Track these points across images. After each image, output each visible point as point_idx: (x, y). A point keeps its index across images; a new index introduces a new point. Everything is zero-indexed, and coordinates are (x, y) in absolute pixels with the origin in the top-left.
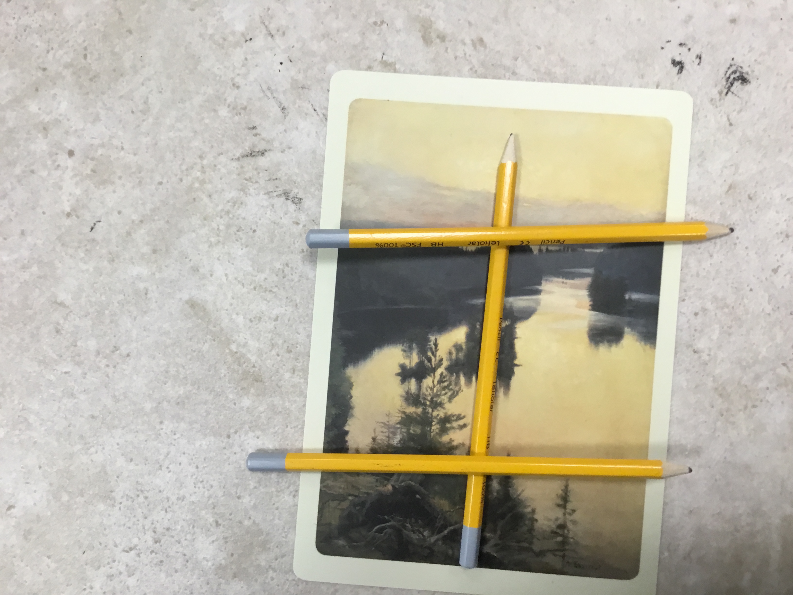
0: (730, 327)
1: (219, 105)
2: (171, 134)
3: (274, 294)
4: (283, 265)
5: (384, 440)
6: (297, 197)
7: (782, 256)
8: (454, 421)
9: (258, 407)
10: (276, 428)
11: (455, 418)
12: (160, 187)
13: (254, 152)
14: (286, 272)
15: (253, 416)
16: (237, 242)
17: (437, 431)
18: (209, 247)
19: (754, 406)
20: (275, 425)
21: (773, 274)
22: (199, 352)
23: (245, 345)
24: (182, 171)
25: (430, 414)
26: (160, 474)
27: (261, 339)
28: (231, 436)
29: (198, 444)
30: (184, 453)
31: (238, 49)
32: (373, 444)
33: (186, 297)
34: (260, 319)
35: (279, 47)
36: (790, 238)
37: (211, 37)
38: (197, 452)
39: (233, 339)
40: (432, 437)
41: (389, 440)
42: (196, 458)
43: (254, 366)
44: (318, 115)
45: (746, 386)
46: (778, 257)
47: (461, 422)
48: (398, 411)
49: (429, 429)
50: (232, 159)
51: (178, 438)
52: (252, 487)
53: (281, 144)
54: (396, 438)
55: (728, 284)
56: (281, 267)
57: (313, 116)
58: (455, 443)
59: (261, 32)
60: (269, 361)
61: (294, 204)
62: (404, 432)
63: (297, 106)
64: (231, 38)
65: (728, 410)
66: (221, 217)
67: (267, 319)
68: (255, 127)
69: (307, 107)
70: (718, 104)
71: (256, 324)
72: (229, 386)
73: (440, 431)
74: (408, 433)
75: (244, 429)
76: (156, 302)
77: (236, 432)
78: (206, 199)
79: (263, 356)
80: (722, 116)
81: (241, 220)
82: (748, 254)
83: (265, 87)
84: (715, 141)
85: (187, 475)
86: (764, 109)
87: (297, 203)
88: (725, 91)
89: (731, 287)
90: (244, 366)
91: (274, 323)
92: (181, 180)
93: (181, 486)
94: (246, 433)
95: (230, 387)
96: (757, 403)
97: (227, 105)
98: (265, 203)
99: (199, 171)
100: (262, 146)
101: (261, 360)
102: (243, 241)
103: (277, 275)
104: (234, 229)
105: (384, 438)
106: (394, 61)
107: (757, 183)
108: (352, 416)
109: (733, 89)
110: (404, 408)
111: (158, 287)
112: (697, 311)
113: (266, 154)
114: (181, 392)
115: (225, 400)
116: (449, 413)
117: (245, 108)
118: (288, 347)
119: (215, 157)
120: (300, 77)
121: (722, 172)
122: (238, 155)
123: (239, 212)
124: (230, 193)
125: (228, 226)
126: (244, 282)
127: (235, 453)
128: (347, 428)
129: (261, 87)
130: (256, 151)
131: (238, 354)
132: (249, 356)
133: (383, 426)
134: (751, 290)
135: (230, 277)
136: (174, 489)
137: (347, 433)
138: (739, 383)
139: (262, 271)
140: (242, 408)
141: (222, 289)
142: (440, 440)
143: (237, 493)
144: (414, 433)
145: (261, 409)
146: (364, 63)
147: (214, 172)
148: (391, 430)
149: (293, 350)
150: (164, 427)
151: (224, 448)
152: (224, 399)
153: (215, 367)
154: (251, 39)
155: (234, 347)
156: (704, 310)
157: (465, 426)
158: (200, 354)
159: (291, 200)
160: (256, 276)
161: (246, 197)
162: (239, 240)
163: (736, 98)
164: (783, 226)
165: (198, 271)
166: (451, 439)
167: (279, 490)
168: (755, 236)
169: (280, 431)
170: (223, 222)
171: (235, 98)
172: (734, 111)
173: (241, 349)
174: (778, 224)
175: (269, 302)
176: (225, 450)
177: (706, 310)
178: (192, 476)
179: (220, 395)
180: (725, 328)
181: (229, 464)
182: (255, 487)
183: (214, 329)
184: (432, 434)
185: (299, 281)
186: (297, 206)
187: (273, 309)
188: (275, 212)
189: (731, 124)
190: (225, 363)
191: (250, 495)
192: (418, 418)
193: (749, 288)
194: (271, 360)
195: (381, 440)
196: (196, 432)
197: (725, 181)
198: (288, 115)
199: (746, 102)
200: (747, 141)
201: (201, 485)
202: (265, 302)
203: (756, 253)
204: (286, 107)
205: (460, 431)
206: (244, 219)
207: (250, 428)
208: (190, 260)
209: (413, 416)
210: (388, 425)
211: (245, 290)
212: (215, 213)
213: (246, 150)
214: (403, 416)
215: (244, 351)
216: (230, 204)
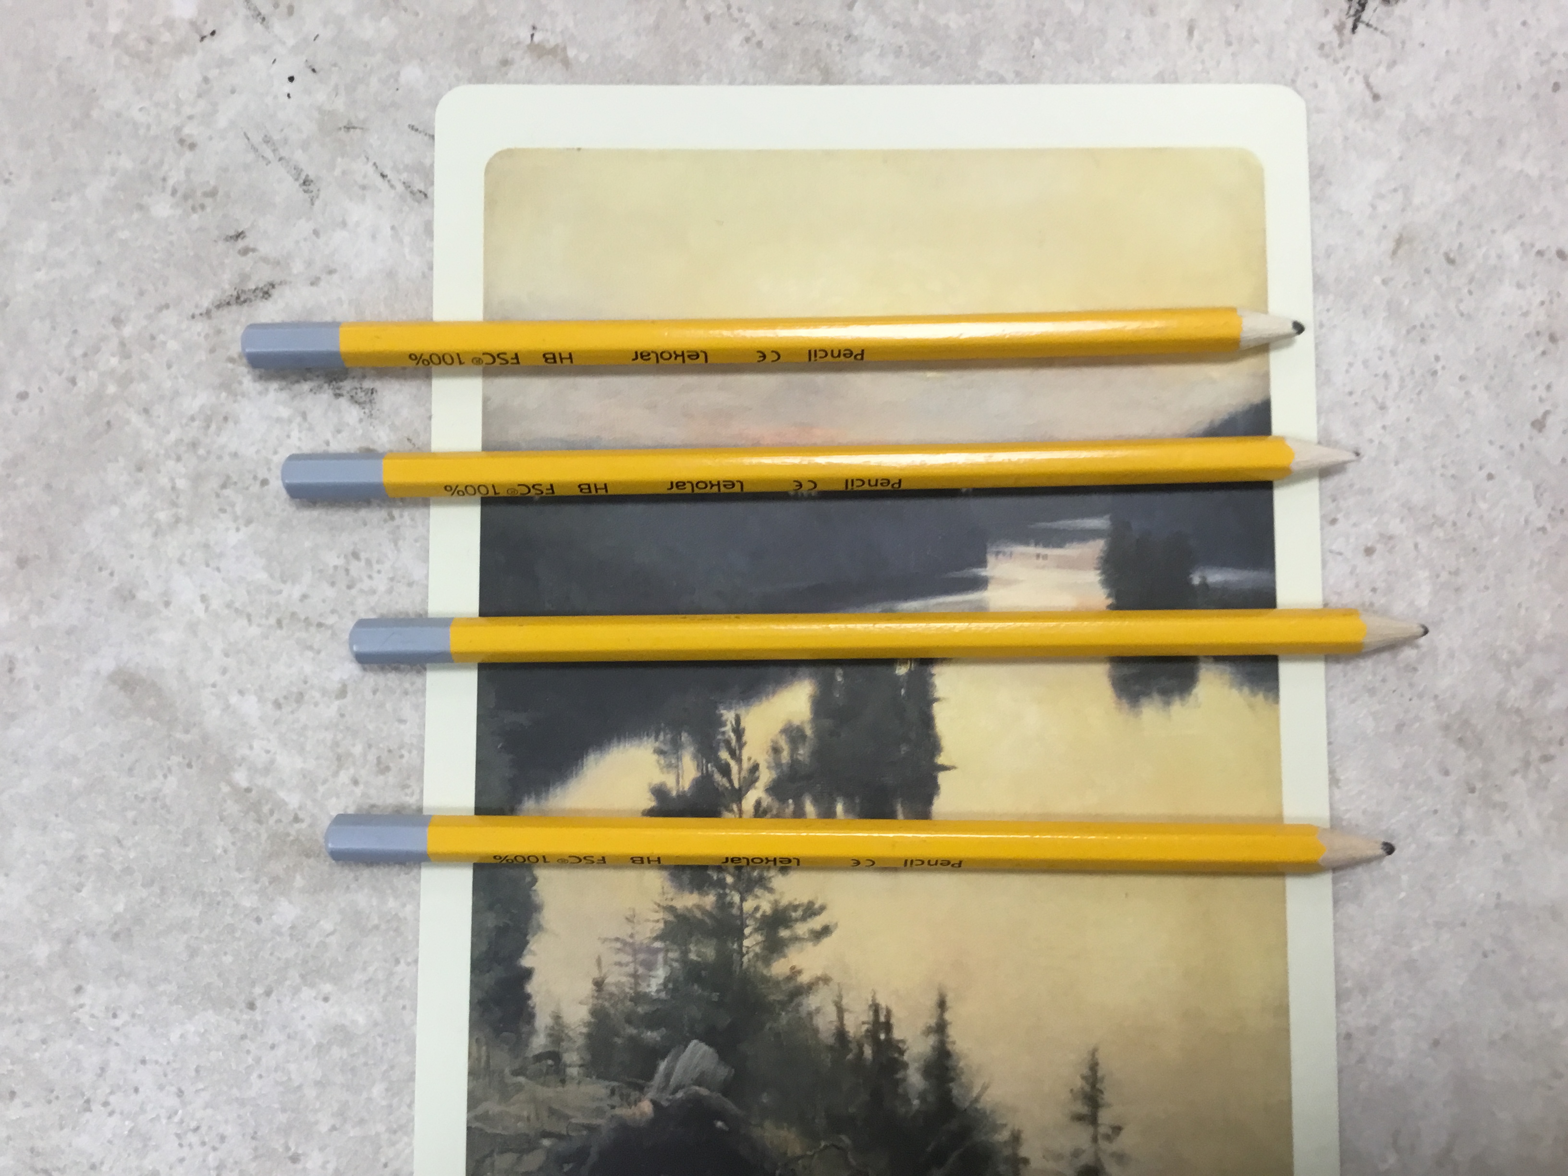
0: (1456, 573)
1: (150, 194)
2: (41, 276)
3: (330, 632)
4: (346, 557)
5: (623, 984)
6: (361, 388)
7: (1549, 387)
8: (796, 920)
9: (318, 921)
10: (371, 969)
11: (800, 913)
12: (24, 405)
13: (243, 292)
14: (354, 572)
15: (309, 946)
16: (222, 515)
17: (757, 949)
18: (156, 535)
19: (1546, 759)
20: (365, 962)
21: (1535, 432)
22: (155, 799)
23: (267, 770)
24: (74, 361)
25: (736, 906)
26: (87, 1121)
27: (308, 748)
28: (258, 1004)
29: (174, 1037)
30: (143, 1062)
31: (185, 59)
32: (597, 998)
33: (108, 665)
34: (300, 697)
35: (283, 43)
36: (1561, 344)
37: (118, 39)
38: (175, 1055)
39: (238, 756)
40: (745, 965)
41: (637, 984)
42: (174, 1070)
43: (296, 819)
44: (392, 187)
45: (1518, 711)
46: (1541, 391)
47: (816, 923)
48: (656, 907)
49: (735, 946)
50: (193, 317)
51: (125, 1025)
52: (324, 1128)
53: (309, 264)
54: (653, 977)
55: (1433, 470)
56: (341, 562)
57: (380, 191)
58: (804, 978)
59: (235, 14)
60: (334, 800)
61: (357, 406)
62: (672, 960)
63: (337, 172)
64: (165, 36)
65: (1485, 775)
66: (179, 459)
67: (317, 695)
68: (242, 233)
69: (363, 170)
70: (1339, 53)
71: (292, 712)
72: (238, 876)
73: (764, 948)
74: (684, 960)
75: (288, 983)
76: (37, 688)
77: (268, 993)
78: (136, 420)
79: (316, 791)
80: (1351, 80)
81: (227, 458)
82: (1467, 393)
83: (257, 139)
84: (1346, 138)
85: (158, 1117)
86: (1447, 52)
87: (365, 402)
88: (1350, 23)
89: (1442, 475)
90: (272, 821)
91: (337, 703)
92: (73, 381)
93: (145, 1146)
94: (296, 991)
95: (242, 880)
96: (1552, 750)
97: (169, 190)
98: (284, 412)
99: (113, 355)
100: (261, 277)
101: (314, 800)
102: (238, 510)
103: (333, 584)
104: (213, 483)
105: (624, 979)
106: (559, 40)
107: (1460, 223)
108: (540, 928)
109: (1366, 16)
110: (670, 896)
111: (37, 649)
112: (1369, 545)
113: (275, 293)
114: (120, 908)
115: (232, 915)
116: (784, 902)
117: (212, 194)
118: (379, 759)
119: (150, 318)
120: (340, 104)
121: (1374, 207)
122: (206, 303)
123: (223, 439)
124: (195, 396)
125: (197, 479)
126: (249, 609)
127: (273, 1047)
128: (526, 962)
129: (248, 139)
130: (249, 290)
131: (254, 794)
132: (282, 794)
133: (619, 949)
134: (1490, 477)
135: (216, 604)
136: (129, 1155)
137: (527, 974)
138: (1500, 705)
139: (295, 579)
140: (277, 931)
141: (195, 633)
142: (765, 972)
143: (287, 1148)
144: (699, 959)
145: (327, 925)
146: (490, 57)
147: (151, 352)
148: (641, 956)
149: (391, 765)
150: (84, 999)
151: (243, 1037)
152: (229, 911)
153: (200, 835)
154: (213, 33)
155: (241, 777)
156: (1388, 538)
157: (826, 931)
158: (158, 804)
159: (348, 395)
160: (280, 592)
161: (235, 401)
162: (228, 509)
163: (1378, 36)
164: (1539, 317)
165: (133, 597)
166: (793, 968)
167: (395, 1126)
168: (1477, 349)
169: (381, 975)
170: (183, 470)
171: (188, 172)
172: (1378, 65)
173: (260, 781)
174: (1526, 314)
175: (319, 652)
176: (247, 1041)
177: (1391, 538)
178: (169, 1118)
179: (219, 903)
180: (1444, 576)
181: (260, 1076)
182: (334, 1128)
183: (187, 738)
184: (745, 959)
185: (390, 591)
186: (364, 408)
187: (330, 670)
188: (311, 429)
189: (1376, 97)
190: (221, 820)
191: (322, 1149)
192: (707, 920)
193: (1483, 474)
194: (338, 796)
195: (617, 984)
196: (170, 1003)
197: (1385, 227)
198: (317, 197)
199: (1403, 43)
200: (1421, 131)
201: (193, 1138)
202: (310, 654)
203: (1487, 388)
204: (311, 177)
205: (815, 945)
206: (235, 455)
207: (302, 977)
208: (112, 574)
209: (695, 917)
210: (632, 945)
211: (254, 631)
212: (162, 452)
213: (224, 291)
214: (671, 918)
215: (267, 782)
216: (196, 424)
